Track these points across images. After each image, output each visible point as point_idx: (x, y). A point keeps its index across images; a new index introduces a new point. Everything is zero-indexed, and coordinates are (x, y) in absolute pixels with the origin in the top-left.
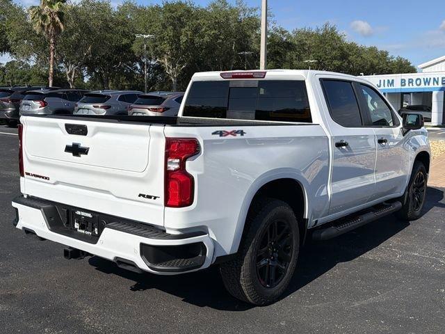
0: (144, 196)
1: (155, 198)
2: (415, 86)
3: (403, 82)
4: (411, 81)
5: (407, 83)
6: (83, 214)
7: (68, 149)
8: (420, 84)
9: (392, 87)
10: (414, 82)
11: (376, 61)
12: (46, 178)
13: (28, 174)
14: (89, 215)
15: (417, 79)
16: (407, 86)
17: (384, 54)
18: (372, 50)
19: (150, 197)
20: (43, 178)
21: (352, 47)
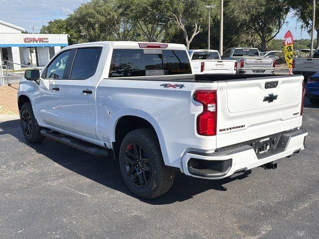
1: (298, 113)
6: (264, 140)
7: (266, 99)
12: (242, 126)
14: (268, 139)
20: (238, 127)
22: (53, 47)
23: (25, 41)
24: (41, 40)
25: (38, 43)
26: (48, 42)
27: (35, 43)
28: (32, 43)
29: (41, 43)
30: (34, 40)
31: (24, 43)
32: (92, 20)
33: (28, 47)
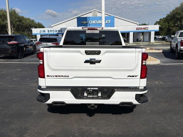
0: (130, 76)
1: (136, 76)
2: (53, 33)
3: (48, 31)
4: (51, 31)
5: (50, 31)
8: (54, 32)
9: (45, 33)
10: (52, 31)
11: (31, 23)
12: (66, 76)
13: (48, 76)
15: (53, 30)
16: (50, 33)
17: (33, 21)
18: (29, 19)
19: (133, 76)
20: (64, 76)
21: (23, 18)
22: (151, 32)
23: (137, 29)
24: (144, 28)
25: (143, 30)
26: (148, 29)
27: (141, 30)
28: (140, 30)
29: (145, 30)
30: (141, 29)
31: (136, 30)
32: (179, 16)
33: (141, 32)
